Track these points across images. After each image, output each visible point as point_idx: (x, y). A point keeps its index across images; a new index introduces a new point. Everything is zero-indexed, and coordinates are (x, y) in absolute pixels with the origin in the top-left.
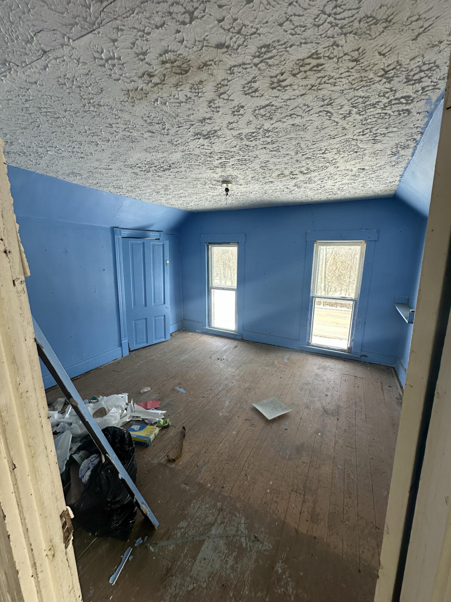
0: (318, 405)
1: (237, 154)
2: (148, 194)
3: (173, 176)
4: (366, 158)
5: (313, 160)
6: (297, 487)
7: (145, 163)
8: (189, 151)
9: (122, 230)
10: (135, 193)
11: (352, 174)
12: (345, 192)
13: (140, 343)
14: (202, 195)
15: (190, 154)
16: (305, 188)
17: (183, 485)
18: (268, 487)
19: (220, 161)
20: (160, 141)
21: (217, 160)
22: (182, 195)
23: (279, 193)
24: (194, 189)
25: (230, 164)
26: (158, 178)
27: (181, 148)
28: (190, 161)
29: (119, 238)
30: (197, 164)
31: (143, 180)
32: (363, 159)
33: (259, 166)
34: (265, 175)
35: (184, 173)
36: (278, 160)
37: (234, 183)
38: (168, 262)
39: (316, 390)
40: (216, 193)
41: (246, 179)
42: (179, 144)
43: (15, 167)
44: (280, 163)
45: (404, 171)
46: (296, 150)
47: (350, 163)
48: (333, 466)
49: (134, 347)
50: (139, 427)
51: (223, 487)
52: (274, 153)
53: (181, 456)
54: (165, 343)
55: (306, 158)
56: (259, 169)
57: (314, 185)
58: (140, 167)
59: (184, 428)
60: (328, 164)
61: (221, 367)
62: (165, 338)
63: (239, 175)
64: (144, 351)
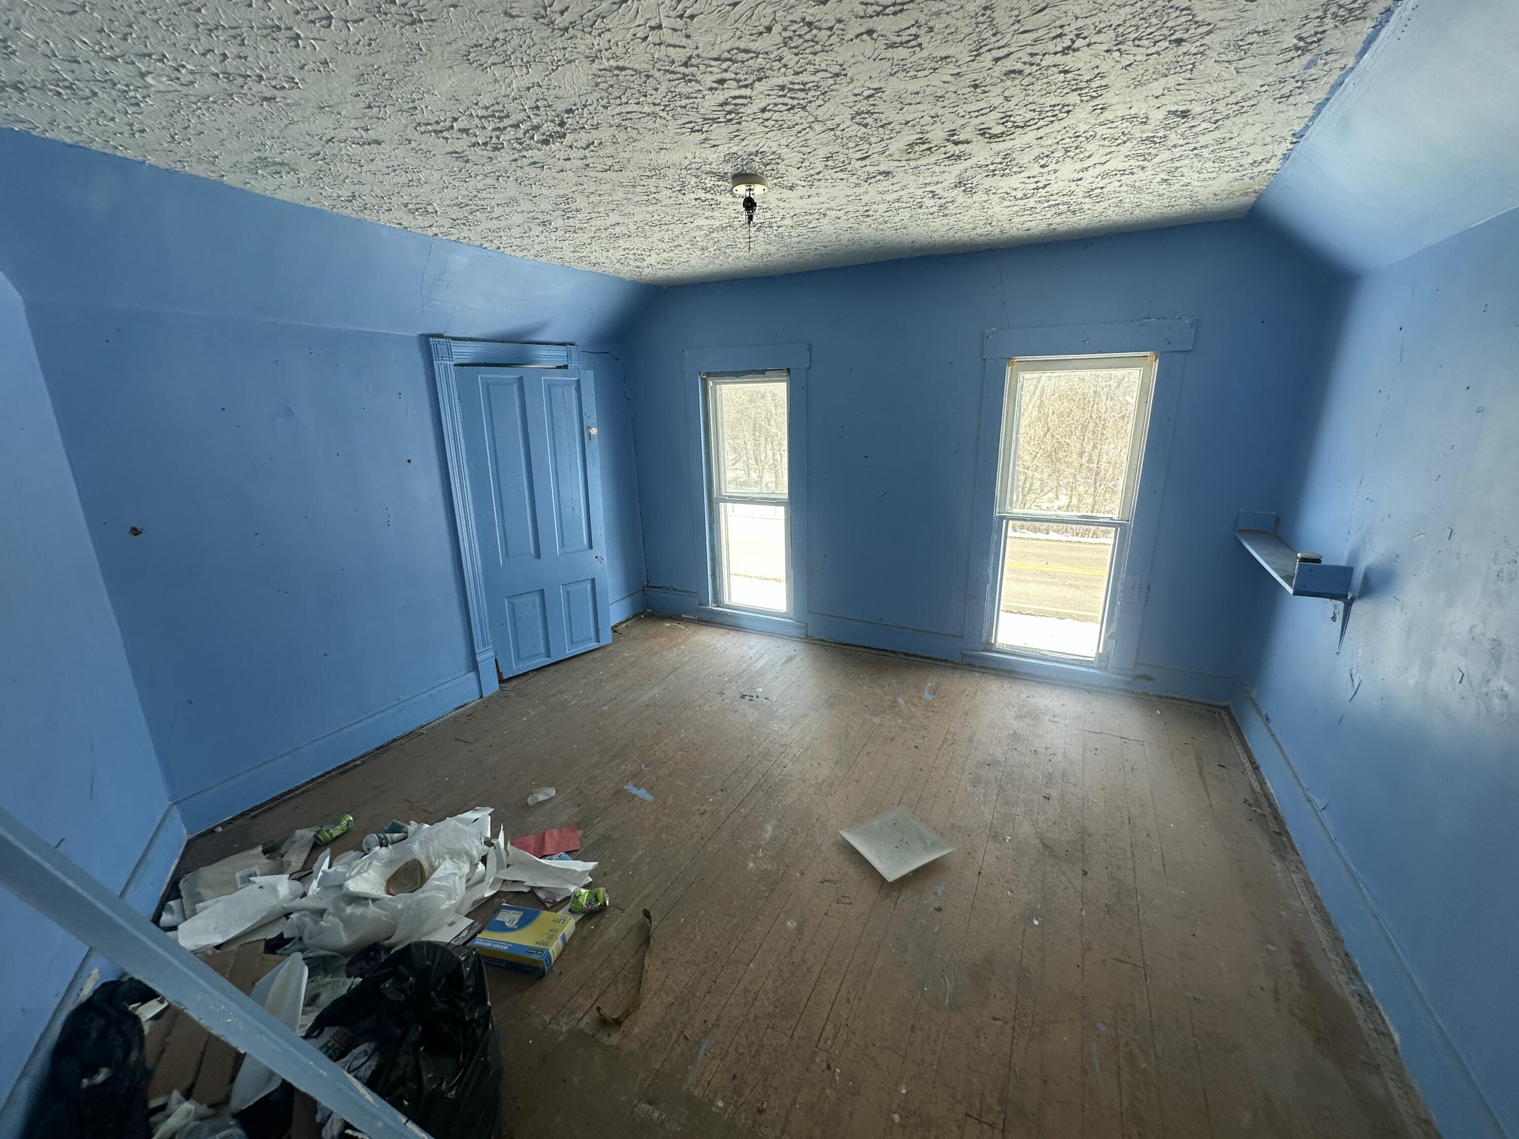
0: (1025, 829)
1: (777, 65)
2: (516, 231)
3: (580, 163)
4: (1208, 66)
5: (1026, 81)
6: (981, 1104)
7: (480, 113)
8: (614, 57)
9: (453, 343)
10: (479, 229)
11: (1145, 136)
12: (1107, 203)
13: (528, 658)
14: (678, 229)
15: (618, 68)
16: (987, 192)
17: (645, 1107)
18: (894, 1108)
19: (721, 96)
20: (506, 14)
21: (711, 89)
22: (618, 230)
23: (905, 214)
24: (650, 209)
25: (755, 107)
26: (532, 172)
27: (584, 43)
28: (624, 100)
29: (446, 366)
30: (646, 109)
31: (489, 181)
32: (1195, 72)
33: (848, 113)
34: (866, 146)
35: (610, 150)
36: (915, 86)
37: (770, 182)
38: (594, 431)
39: (1017, 784)
40: (719, 218)
41: (807, 163)
42: (573, 24)
43: (71, 146)
44: (918, 98)
45: (1312, 119)
46: (975, 37)
47: (1144, 91)
48: (1083, 1027)
49: (514, 668)
50: (517, 916)
51: (761, 1111)
52: (902, 52)
53: (638, 1007)
54: (597, 655)
55: (1008, 73)
56: (848, 123)
57: (1015, 181)
58: (465, 131)
59: (647, 914)
60: (1073, 98)
61: (751, 719)
62: (598, 641)
63: (784, 151)
64: (541, 679)
